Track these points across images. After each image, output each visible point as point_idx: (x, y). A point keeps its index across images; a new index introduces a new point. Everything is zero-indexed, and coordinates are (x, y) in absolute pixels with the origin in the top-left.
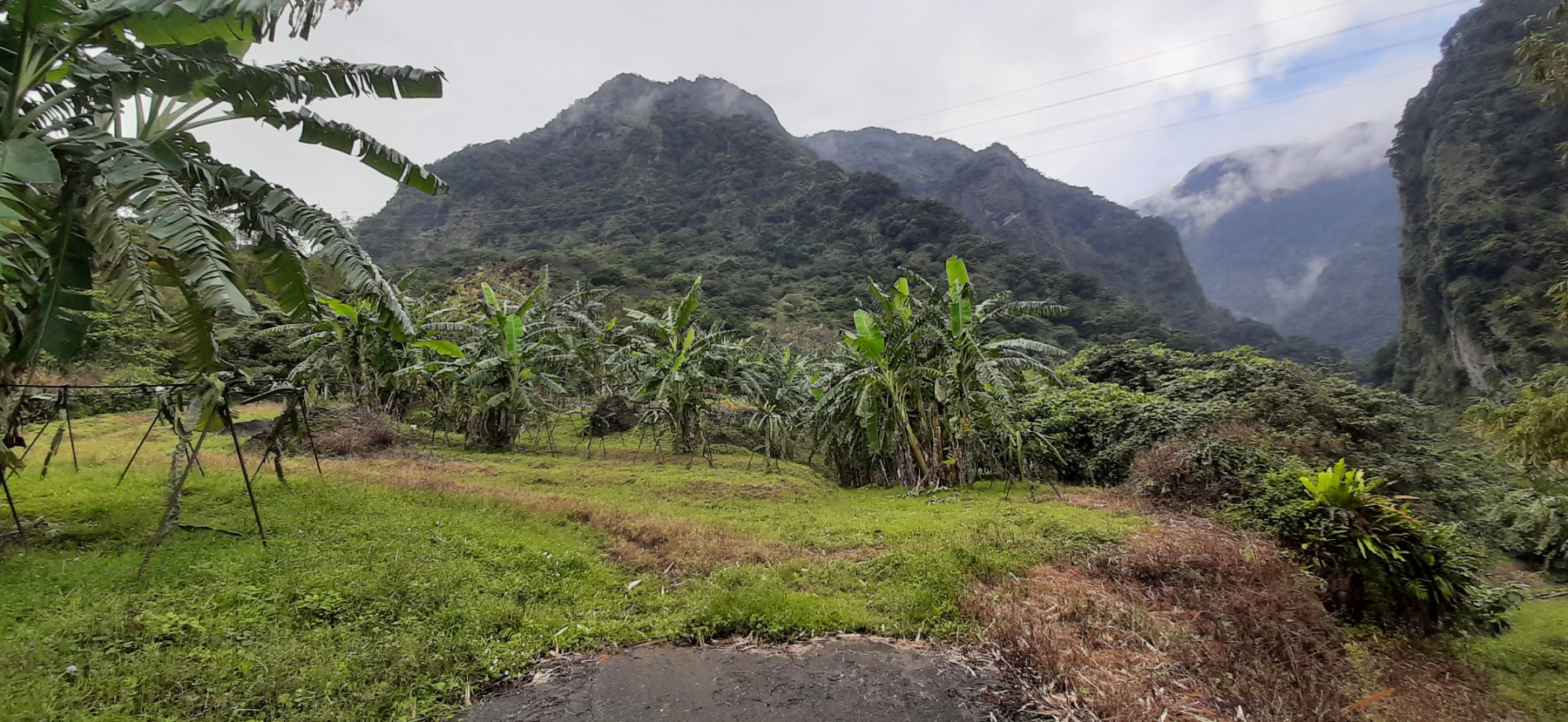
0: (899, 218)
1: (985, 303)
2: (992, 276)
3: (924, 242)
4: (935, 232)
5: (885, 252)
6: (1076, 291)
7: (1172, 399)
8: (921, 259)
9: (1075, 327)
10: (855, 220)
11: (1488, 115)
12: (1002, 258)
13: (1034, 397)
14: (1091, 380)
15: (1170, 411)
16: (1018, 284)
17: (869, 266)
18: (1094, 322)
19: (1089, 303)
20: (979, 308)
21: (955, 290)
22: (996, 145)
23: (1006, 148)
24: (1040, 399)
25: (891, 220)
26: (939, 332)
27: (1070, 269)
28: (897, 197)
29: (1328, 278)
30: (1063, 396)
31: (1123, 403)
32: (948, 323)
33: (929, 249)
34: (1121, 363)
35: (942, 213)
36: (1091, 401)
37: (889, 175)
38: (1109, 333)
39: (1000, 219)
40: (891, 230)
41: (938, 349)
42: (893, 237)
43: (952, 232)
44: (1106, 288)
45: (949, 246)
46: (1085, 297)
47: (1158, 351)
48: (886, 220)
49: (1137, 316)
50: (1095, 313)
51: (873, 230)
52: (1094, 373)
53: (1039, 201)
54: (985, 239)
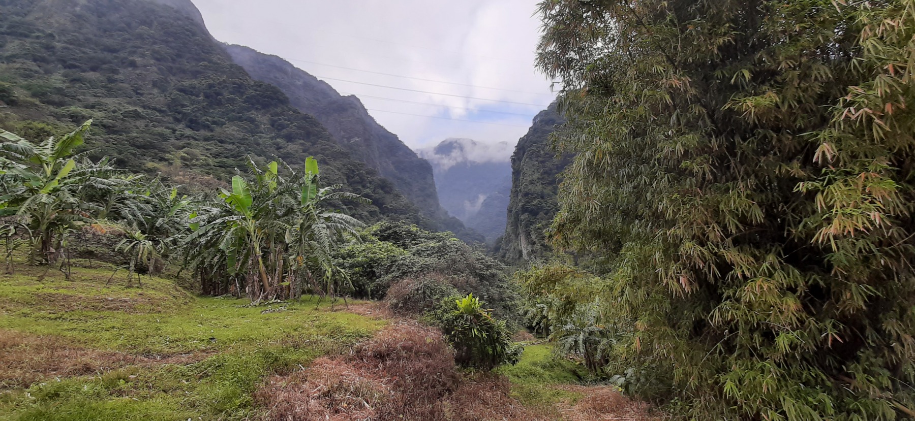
0: (285, 120)
1: (326, 188)
2: (339, 170)
3: (300, 139)
4: (308, 135)
5: (272, 138)
6: (382, 188)
7: (414, 255)
8: (296, 149)
9: (379, 207)
10: (253, 112)
11: (542, 152)
12: (346, 161)
13: (348, 245)
14: (379, 239)
15: (412, 261)
16: (353, 178)
17: (258, 144)
18: (388, 206)
19: (387, 196)
20: (322, 190)
21: (308, 177)
22: (353, 96)
23: (358, 100)
24: (351, 247)
25: (280, 120)
26: (293, 201)
27: (382, 176)
28: (287, 107)
29: (486, 204)
30: (363, 247)
31: (392, 254)
32: (300, 196)
33: (302, 144)
34: (396, 232)
35: (315, 125)
36: (377, 251)
37: (284, 91)
38: (395, 214)
39: (349, 139)
40: (279, 125)
41: (290, 211)
42: (279, 130)
43: (319, 138)
44: (397, 190)
45: (316, 146)
46: (386, 192)
47: (413, 229)
48: (276, 118)
49: (409, 207)
50: (390, 202)
51: (265, 121)
52: (382, 236)
53: (372, 135)
54: (338, 147)
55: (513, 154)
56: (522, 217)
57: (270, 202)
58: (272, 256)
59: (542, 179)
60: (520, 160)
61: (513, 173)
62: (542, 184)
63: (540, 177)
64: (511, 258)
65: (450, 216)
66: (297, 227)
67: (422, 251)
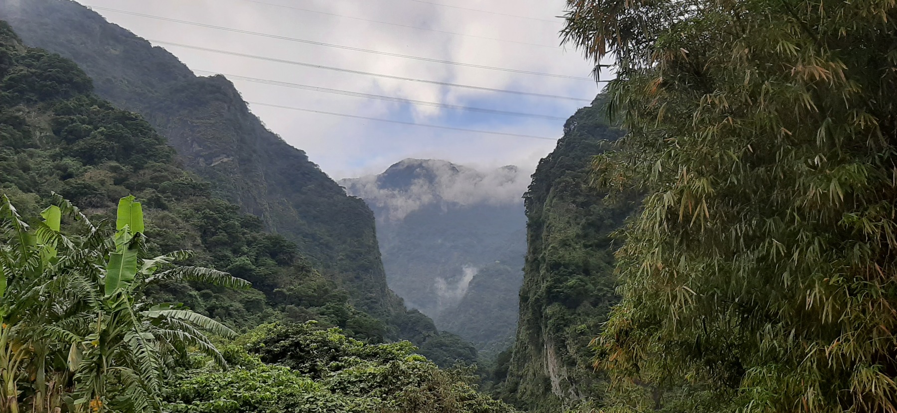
0: (83, 122)
1: (158, 259)
2: (186, 218)
3: (110, 159)
4: (126, 152)
5: (54, 157)
6: (273, 255)
7: (333, 391)
8: (102, 178)
9: (265, 292)
10: (21, 106)
12: (201, 201)
13: (198, 374)
14: (264, 360)
16: (214, 234)
17: (26, 169)
18: (285, 290)
19: (283, 270)
20: (149, 263)
21: (121, 237)
22: (220, 78)
23: (230, 84)
24: (204, 377)
25: (73, 121)
26: (88, 286)
27: (273, 231)
28: (87, 96)
30: (230, 376)
31: (289, 391)
32: (103, 275)
33: (114, 169)
34: (297, 344)
35: (141, 131)
36: (258, 384)
37: (83, 66)
38: (298, 305)
39: (209, 158)
40: (70, 132)
41: (81, 305)
42: (70, 142)
43: (149, 157)
44: (302, 257)
45: (141, 172)
46: (280, 263)
47: (334, 336)
48: (65, 118)
49: (326, 291)
50: (288, 283)
51: (44, 125)
52: (268, 352)
53: (255, 151)
54: (187, 175)
55: (527, 190)
56: (549, 311)
57: (42, 289)
58: (38, 400)
59: (585, 236)
60: (541, 200)
61: (529, 226)
62: (586, 246)
63: (580, 232)
64: (529, 392)
65: (408, 309)
66: (94, 338)
67: (349, 382)
